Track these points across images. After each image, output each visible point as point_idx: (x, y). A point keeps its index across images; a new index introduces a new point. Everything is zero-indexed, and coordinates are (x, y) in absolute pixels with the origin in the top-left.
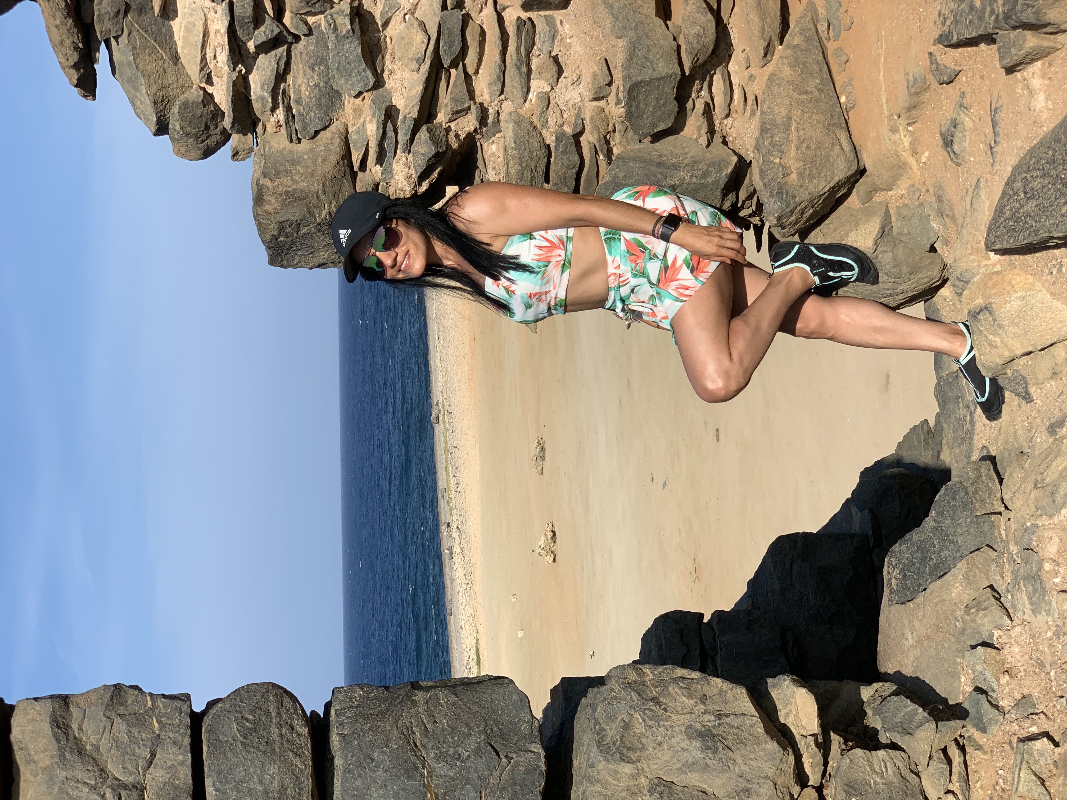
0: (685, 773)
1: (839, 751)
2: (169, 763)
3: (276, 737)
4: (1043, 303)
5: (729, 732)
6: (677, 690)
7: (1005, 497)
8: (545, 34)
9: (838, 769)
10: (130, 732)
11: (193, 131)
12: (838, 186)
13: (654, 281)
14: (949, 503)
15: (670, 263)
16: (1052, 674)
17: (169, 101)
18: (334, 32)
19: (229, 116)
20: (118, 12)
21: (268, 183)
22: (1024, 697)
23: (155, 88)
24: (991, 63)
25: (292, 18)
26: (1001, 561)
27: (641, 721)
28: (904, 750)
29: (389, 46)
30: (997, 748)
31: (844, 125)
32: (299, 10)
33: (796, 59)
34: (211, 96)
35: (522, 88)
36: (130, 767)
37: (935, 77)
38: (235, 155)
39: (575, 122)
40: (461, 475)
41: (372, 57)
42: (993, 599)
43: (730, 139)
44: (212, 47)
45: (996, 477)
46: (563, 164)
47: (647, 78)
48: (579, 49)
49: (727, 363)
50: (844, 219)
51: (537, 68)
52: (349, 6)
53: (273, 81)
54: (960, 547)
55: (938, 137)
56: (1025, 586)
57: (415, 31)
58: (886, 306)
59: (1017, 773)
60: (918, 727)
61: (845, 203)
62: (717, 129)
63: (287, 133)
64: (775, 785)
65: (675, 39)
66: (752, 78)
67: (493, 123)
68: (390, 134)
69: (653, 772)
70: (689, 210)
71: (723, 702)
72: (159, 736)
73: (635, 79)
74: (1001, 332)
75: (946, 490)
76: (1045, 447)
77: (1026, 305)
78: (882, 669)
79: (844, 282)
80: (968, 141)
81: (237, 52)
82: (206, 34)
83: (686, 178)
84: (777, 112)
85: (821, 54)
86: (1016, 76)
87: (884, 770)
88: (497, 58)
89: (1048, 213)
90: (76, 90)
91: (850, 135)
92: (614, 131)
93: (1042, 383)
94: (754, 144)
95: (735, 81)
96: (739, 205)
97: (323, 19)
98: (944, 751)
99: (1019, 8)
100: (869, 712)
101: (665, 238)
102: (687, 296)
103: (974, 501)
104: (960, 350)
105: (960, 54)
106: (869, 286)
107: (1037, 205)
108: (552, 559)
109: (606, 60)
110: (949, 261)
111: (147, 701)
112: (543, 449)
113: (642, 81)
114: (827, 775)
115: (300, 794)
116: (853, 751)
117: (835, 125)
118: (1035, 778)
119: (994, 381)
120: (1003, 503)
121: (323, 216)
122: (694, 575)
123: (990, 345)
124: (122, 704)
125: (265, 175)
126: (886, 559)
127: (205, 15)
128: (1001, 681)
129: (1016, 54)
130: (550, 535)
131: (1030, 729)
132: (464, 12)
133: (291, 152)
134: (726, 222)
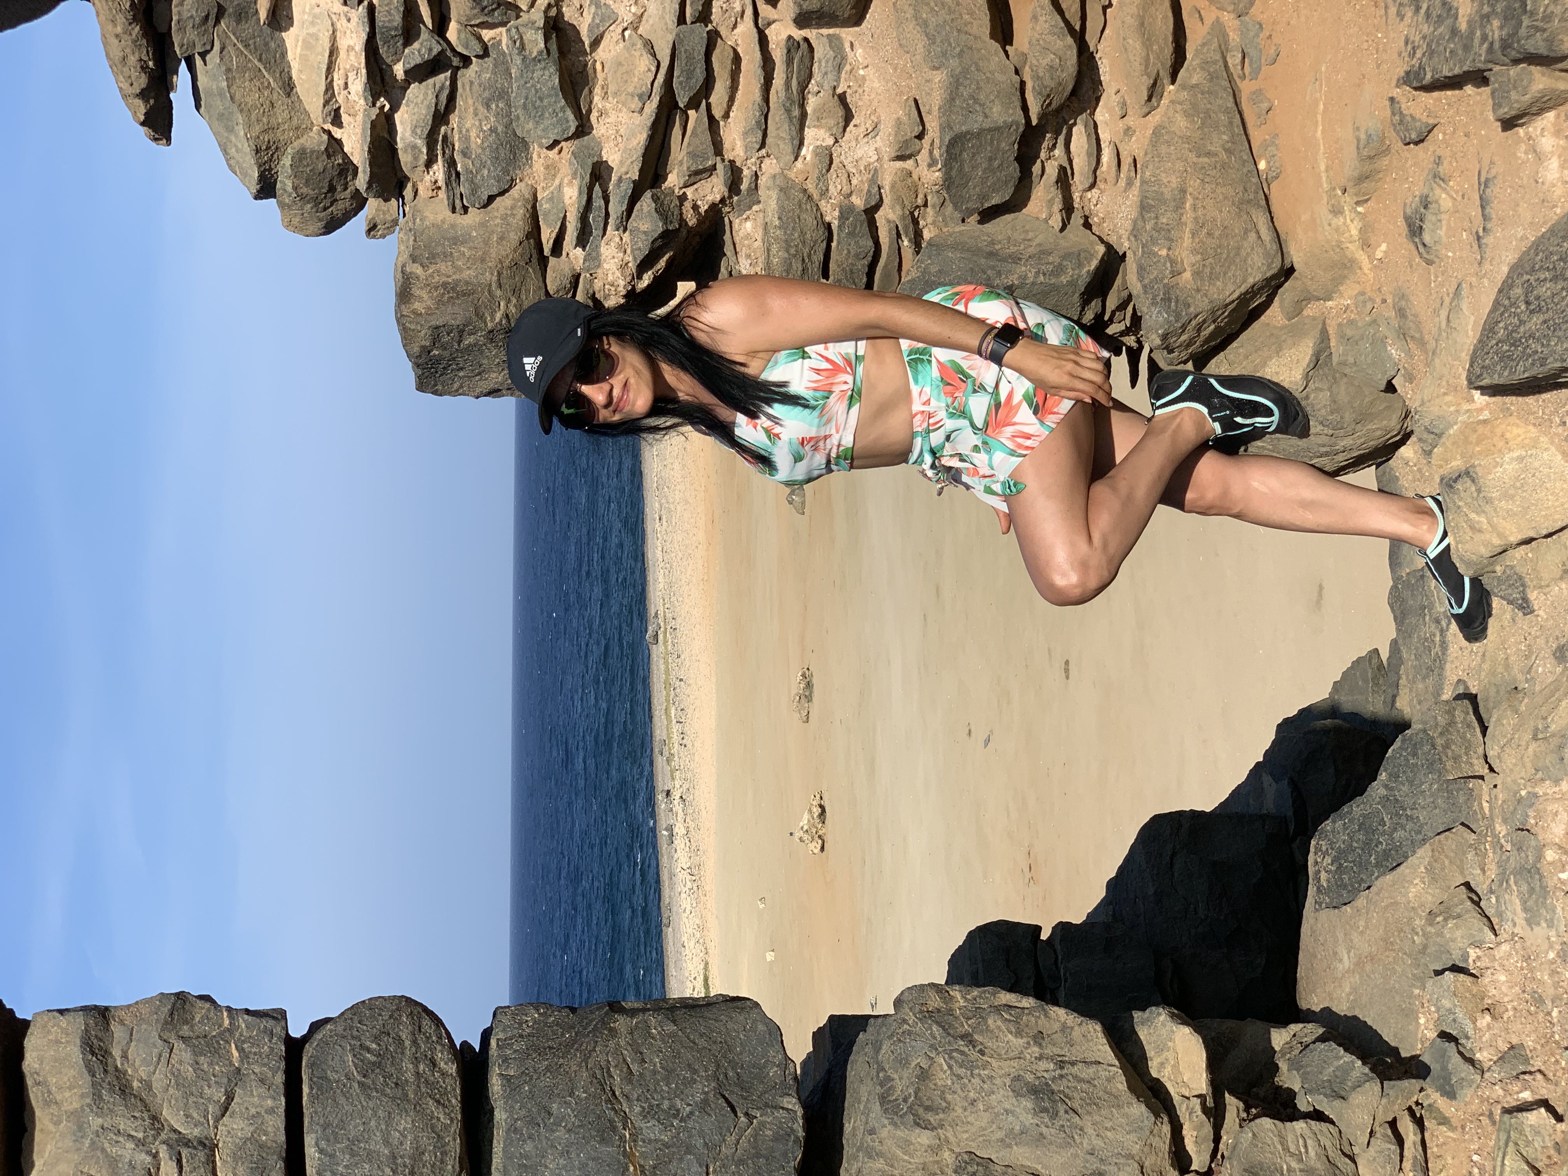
0: (1009, 1146)
1: (1237, 1120)
2: (253, 1111)
3: (410, 1076)
4: (1550, 468)
5: (1076, 1088)
6: (999, 1023)
7: (1491, 754)
8: (827, 62)
9: (1234, 1148)
10: (197, 1063)
11: (311, 192)
12: (1253, 291)
13: (979, 423)
14: (1408, 760)
15: (1003, 398)
16: (1555, 1014)
17: (277, 148)
18: (520, 53)
19: (364, 172)
20: (207, 17)
21: (418, 270)
22: (1512, 1047)
23: (257, 129)
24: (1482, 114)
25: (459, 32)
26: (1482, 847)
27: (945, 1067)
28: (1332, 1122)
29: (600, 75)
30: (1471, 1122)
31: (1263, 203)
32: (469, 20)
33: (1194, 106)
34: (339, 142)
35: (792, 139)
36: (195, 1115)
37: (1398, 134)
38: (371, 229)
39: (869, 191)
40: (688, 721)
41: (575, 91)
42: (1469, 903)
43: (1094, 220)
44: (341, 72)
45: (1476, 725)
46: (849, 252)
47: (975, 127)
48: (876, 85)
49: (1083, 547)
50: (1260, 340)
51: (814, 111)
52: (542, 15)
53: (430, 122)
54: (1421, 826)
55: (1401, 222)
56: (1516, 883)
57: (637, 54)
58: (1321, 470)
59: (1499, 1159)
60: (1354, 1088)
61: (1263, 317)
62: (1076, 206)
63: (448, 199)
64: (1142, 1167)
65: (1017, 72)
66: (1128, 132)
67: (749, 189)
68: (598, 202)
69: (962, 1144)
70: (1031, 323)
71: (1067, 1043)
72: (238, 1070)
73: (957, 129)
74: (1488, 508)
75: (1403, 741)
76: (1550, 680)
77: (1525, 470)
78: (1303, 1005)
79: (1258, 433)
80: (1444, 228)
81: (378, 79)
82: (333, 52)
83: (1029, 275)
84: (1165, 181)
85: (1231, 99)
86: (1517, 133)
87: (1303, 1150)
88: (757, 95)
89: (1560, 333)
90: (143, 130)
91: (1272, 218)
92: (926, 205)
93: (1548, 586)
94: (1130, 228)
95: (1104, 136)
96: (1106, 318)
97: (504, 34)
98: (1393, 1124)
99: (1523, 32)
100: (1283, 1065)
101: (997, 358)
102: (1027, 448)
103: (1444, 758)
104: (1427, 537)
105: (1436, 100)
106: (1294, 441)
107: (1545, 322)
108: (819, 847)
109: (916, 101)
110: (1413, 405)
111: (222, 1019)
112: (809, 685)
113: (968, 132)
114: (1219, 1157)
115: (442, 1162)
116: (1258, 1121)
117: (1249, 202)
118: (1526, 1168)
119: (1476, 582)
120: (1487, 762)
121: (497, 320)
122: (1028, 875)
123: (1472, 528)
124: (186, 1022)
125: (414, 259)
126: (1313, 843)
127: (332, 25)
128: (1478, 1024)
129: (1518, 100)
130: (817, 811)
131: (1521, 1095)
132: (710, 27)
133: (453, 226)
134: (1086, 341)
